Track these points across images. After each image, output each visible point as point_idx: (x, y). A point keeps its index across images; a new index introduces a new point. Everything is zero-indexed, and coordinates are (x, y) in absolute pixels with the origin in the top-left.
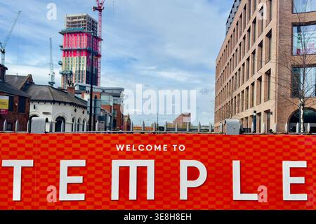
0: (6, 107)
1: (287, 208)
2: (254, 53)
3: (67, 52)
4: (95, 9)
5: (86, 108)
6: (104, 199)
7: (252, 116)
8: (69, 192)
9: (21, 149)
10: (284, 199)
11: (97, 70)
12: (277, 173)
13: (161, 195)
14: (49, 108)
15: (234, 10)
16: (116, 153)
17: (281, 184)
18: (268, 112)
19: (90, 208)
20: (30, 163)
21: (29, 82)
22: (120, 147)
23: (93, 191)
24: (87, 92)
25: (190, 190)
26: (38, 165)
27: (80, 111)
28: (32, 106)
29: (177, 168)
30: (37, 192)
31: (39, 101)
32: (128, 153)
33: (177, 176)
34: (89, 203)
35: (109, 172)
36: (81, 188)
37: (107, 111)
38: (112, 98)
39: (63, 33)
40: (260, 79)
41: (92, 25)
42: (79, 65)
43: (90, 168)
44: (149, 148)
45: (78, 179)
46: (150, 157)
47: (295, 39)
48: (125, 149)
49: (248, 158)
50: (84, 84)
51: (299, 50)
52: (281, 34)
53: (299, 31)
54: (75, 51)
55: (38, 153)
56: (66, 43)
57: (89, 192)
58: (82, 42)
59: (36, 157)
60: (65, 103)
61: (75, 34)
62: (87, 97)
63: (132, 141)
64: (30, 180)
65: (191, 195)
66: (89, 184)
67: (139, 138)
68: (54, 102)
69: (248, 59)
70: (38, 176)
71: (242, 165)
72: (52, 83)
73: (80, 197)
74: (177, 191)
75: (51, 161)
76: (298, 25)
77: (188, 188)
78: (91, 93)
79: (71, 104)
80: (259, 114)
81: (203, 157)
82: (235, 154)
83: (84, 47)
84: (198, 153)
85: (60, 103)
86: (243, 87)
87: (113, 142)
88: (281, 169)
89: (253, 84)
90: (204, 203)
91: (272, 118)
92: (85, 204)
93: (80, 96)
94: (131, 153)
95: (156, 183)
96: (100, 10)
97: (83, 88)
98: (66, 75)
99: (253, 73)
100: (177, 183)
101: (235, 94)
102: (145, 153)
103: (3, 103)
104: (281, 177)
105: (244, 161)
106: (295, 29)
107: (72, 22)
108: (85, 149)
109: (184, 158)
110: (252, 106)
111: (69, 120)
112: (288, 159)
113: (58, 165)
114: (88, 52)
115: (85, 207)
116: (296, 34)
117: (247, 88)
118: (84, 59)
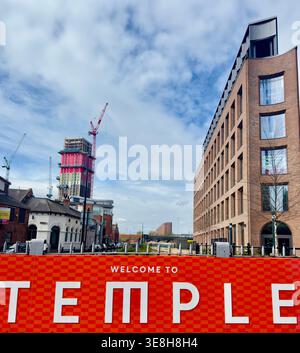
0: (8, 218)
1: (278, 331)
2: (227, 172)
3: (64, 169)
4: (91, 133)
5: (79, 218)
6: (98, 322)
7: (227, 227)
8: (63, 314)
9: (19, 270)
10: (275, 322)
11: (90, 185)
12: (267, 296)
13: (154, 318)
14: (46, 218)
15: (209, 136)
16: (110, 274)
17: (271, 307)
18: (242, 224)
19: (83, 331)
20: (26, 284)
21: (29, 195)
22: (114, 269)
23: (86, 314)
24: (81, 204)
25: (183, 313)
26: (35, 286)
27: (73, 221)
28: (31, 217)
29: (170, 290)
30: (33, 314)
31: (37, 212)
32: (122, 274)
33: (170, 298)
34: (82, 326)
35: (103, 294)
36: (75, 310)
37: (98, 221)
38: (102, 209)
39: (62, 153)
40: (233, 195)
41: (87, 146)
42: (74, 180)
43: (85, 290)
44: (143, 269)
45: (73, 301)
46: (144, 279)
47: (264, 162)
48: (119, 270)
49: (239, 280)
50: (78, 196)
51: (267, 171)
52: (251, 157)
53: (267, 154)
54: (72, 168)
55: (35, 275)
56: (64, 161)
57: (82, 314)
58: (78, 161)
59: (33, 278)
60: (61, 214)
61: (72, 153)
62: (80, 209)
63: (126, 263)
64: (25, 302)
65: (184, 319)
66: (83, 306)
67: (133, 260)
68: (50, 213)
69: (222, 178)
70: (34, 298)
71: (233, 288)
72: (50, 196)
73: (74, 319)
74: (170, 314)
75: (47, 282)
76: (266, 150)
77: (181, 311)
78: (85, 204)
79: (66, 215)
80: (234, 226)
81: (195, 279)
82: (226, 276)
83: (80, 165)
84: (190, 276)
85: (56, 214)
86: (219, 202)
87: (108, 263)
88: (270, 292)
89: (227, 199)
90: (196, 326)
91: (246, 230)
92: (78, 326)
93: (74, 207)
94: (125, 274)
95: (150, 306)
96: (95, 135)
97: (77, 200)
98: (63, 189)
99: (227, 189)
100: (170, 306)
101: (212, 206)
102: (139, 274)
103: (5, 214)
104: (270, 300)
105: (234, 284)
106: (263, 152)
107: (70, 144)
108: (80, 271)
109: (176, 280)
110: (227, 218)
111: (63, 230)
112: (276, 282)
113: (54, 286)
114: (83, 169)
115: (78, 330)
116: (264, 157)
117: (223, 202)
118: (79, 174)
